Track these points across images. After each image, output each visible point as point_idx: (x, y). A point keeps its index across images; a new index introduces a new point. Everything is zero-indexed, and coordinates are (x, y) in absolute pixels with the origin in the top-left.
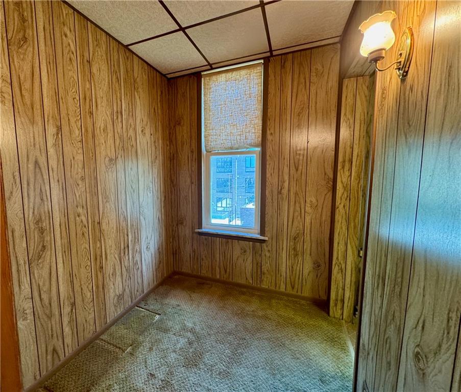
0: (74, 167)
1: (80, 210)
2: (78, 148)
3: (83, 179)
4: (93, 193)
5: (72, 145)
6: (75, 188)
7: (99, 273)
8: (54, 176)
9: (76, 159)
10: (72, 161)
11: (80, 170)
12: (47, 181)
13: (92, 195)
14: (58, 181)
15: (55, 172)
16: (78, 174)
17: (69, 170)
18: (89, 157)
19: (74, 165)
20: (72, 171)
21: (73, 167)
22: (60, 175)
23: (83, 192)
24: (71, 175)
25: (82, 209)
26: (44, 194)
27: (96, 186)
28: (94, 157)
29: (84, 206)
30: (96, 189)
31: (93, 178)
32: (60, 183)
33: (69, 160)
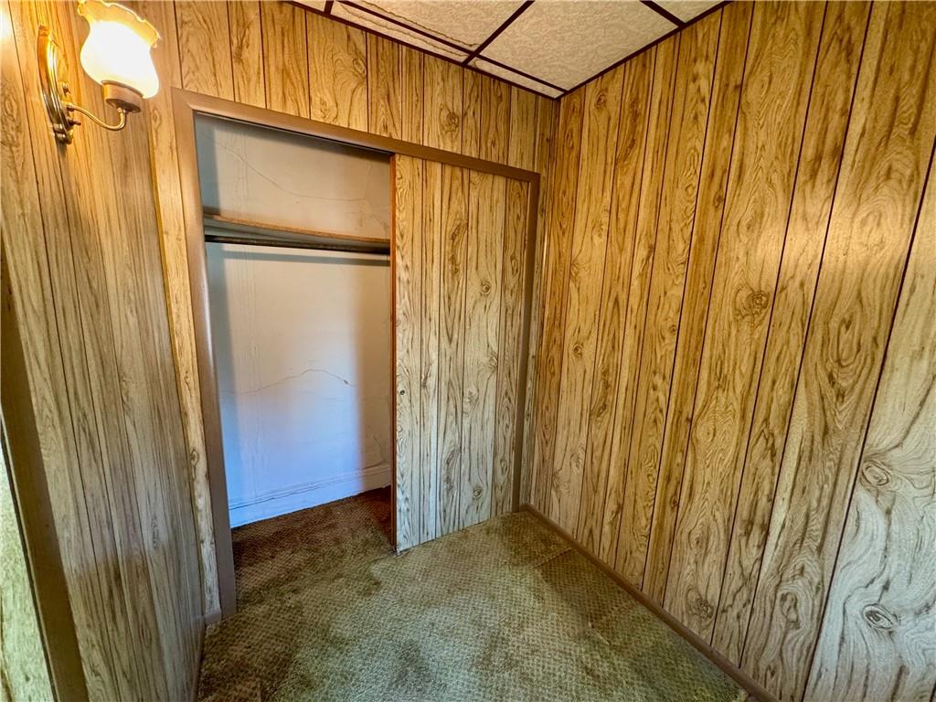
0: (663, 308)
1: (658, 380)
2: (678, 276)
3: (676, 330)
4: (690, 361)
5: (667, 271)
6: (658, 343)
7: (668, 509)
8: (632, 318)
9: (668, 294)
10: (662, 299)
11: (671, 314)
12: (622, 325)
13: (687, 362)
14: (635, 327)
15: (634, 314)
16: (667, 320)
17: (654, 313)
18: (695, 289)
19: (664, 305)
20: (659, 314)
21: (660, 310)
22: (639, 319)
23: (671, 352)
24: (655, 321)
25: (661, 381)
26: (617, 340)
27: (700, 348)
28: (706, 292)
29: (668, 375)
30: (698, 354)
31: (695, 331)
32: (638, 331)
33: (658, 296)
